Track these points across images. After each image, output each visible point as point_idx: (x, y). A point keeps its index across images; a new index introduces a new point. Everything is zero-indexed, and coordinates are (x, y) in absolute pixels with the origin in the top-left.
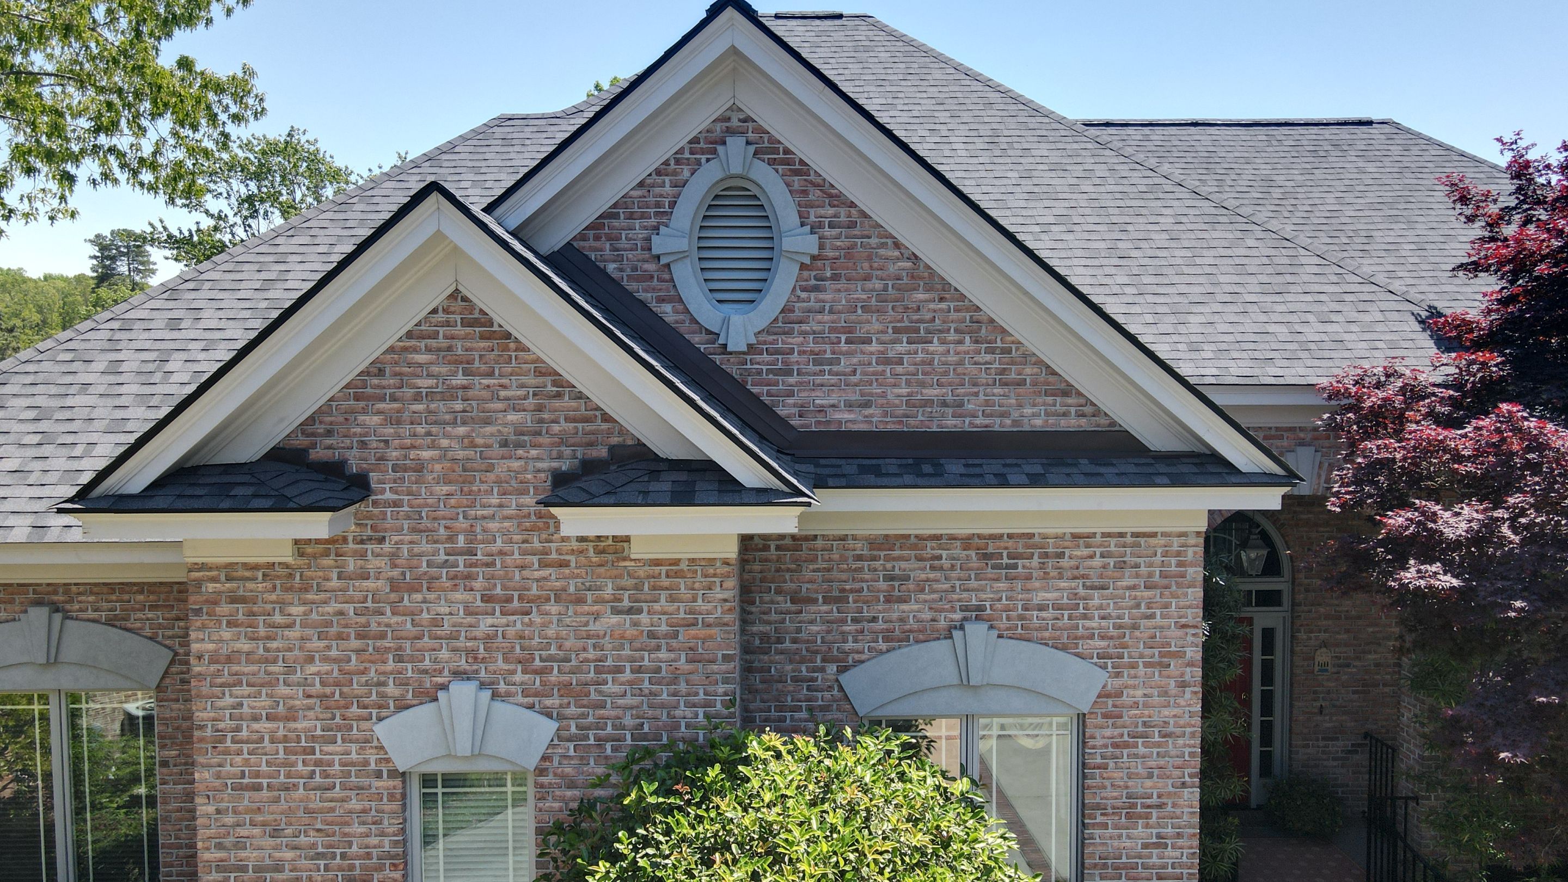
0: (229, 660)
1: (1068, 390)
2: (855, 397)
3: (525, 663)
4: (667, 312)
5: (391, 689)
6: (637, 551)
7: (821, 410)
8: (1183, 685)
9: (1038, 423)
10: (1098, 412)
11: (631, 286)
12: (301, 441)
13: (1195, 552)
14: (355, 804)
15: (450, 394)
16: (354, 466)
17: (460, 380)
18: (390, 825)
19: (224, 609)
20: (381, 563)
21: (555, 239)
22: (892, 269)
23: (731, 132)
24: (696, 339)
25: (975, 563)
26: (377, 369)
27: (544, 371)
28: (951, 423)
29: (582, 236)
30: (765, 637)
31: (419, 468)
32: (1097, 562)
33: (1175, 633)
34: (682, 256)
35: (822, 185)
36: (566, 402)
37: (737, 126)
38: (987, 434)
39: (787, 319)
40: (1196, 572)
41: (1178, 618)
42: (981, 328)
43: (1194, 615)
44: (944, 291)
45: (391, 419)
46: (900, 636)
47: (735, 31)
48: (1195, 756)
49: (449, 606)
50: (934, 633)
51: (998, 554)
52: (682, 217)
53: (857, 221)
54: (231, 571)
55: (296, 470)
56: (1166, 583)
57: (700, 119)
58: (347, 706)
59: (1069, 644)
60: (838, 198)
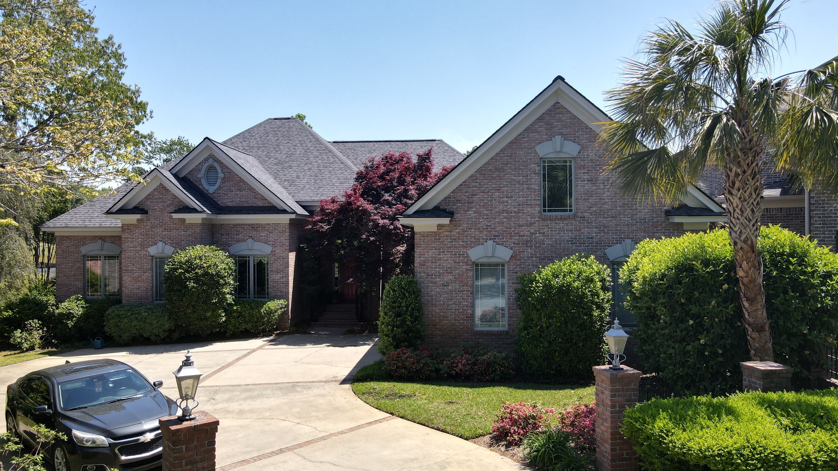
0: (128, 238)
1: (266, 199)
2: (231, 200)
3: (170, 239)
4: (201, 188)
5: (150, 243)
6: (187, 222)
7: (225, 203)
8: (286, 250)
9: (261, 205)
10: (271, 203)
11: (194, 183)
12: (138, 206)
13: (287, 227)
14: (145, 261)
15: (160, 198)
16: (146, 209)
17: (161, 196)
18: (150, 264)
19: (127, 231)
20: (149, 224)
21: (182, 175)
22: (237, 179)
23: (211, 157)
24: (205, 192)
25: (251, 228)
26: (149, 195)
27: (173, 195)
28: (246, 205)
29: (187, 175)
30: (216, 241)
31: (155, 209)
32: (271, 228)
33: (284, 241)
34: (202, 178)
35: (225, 166)
36: (177, 200)
37: (211, 156)
38: (252, 207)
39: (220, 188)
40: (288, 230)
41: (285, 238)
42: (251, 189)
43: (287, 238)
44: (245, 183)
45: (151, 202)
46: (238, 241)
47: (207, 142)
48: (288, 262)
49: (159, 230)
50: (243, 240)
51: (254, 227)
52: (203, 171)
53: (231, 171)
54: (128, 225)
55: (137, 210)
56: (283, 232)
57: (205, 156)
58: (144, 246)
59: (266, 242)
60: (228, 168)
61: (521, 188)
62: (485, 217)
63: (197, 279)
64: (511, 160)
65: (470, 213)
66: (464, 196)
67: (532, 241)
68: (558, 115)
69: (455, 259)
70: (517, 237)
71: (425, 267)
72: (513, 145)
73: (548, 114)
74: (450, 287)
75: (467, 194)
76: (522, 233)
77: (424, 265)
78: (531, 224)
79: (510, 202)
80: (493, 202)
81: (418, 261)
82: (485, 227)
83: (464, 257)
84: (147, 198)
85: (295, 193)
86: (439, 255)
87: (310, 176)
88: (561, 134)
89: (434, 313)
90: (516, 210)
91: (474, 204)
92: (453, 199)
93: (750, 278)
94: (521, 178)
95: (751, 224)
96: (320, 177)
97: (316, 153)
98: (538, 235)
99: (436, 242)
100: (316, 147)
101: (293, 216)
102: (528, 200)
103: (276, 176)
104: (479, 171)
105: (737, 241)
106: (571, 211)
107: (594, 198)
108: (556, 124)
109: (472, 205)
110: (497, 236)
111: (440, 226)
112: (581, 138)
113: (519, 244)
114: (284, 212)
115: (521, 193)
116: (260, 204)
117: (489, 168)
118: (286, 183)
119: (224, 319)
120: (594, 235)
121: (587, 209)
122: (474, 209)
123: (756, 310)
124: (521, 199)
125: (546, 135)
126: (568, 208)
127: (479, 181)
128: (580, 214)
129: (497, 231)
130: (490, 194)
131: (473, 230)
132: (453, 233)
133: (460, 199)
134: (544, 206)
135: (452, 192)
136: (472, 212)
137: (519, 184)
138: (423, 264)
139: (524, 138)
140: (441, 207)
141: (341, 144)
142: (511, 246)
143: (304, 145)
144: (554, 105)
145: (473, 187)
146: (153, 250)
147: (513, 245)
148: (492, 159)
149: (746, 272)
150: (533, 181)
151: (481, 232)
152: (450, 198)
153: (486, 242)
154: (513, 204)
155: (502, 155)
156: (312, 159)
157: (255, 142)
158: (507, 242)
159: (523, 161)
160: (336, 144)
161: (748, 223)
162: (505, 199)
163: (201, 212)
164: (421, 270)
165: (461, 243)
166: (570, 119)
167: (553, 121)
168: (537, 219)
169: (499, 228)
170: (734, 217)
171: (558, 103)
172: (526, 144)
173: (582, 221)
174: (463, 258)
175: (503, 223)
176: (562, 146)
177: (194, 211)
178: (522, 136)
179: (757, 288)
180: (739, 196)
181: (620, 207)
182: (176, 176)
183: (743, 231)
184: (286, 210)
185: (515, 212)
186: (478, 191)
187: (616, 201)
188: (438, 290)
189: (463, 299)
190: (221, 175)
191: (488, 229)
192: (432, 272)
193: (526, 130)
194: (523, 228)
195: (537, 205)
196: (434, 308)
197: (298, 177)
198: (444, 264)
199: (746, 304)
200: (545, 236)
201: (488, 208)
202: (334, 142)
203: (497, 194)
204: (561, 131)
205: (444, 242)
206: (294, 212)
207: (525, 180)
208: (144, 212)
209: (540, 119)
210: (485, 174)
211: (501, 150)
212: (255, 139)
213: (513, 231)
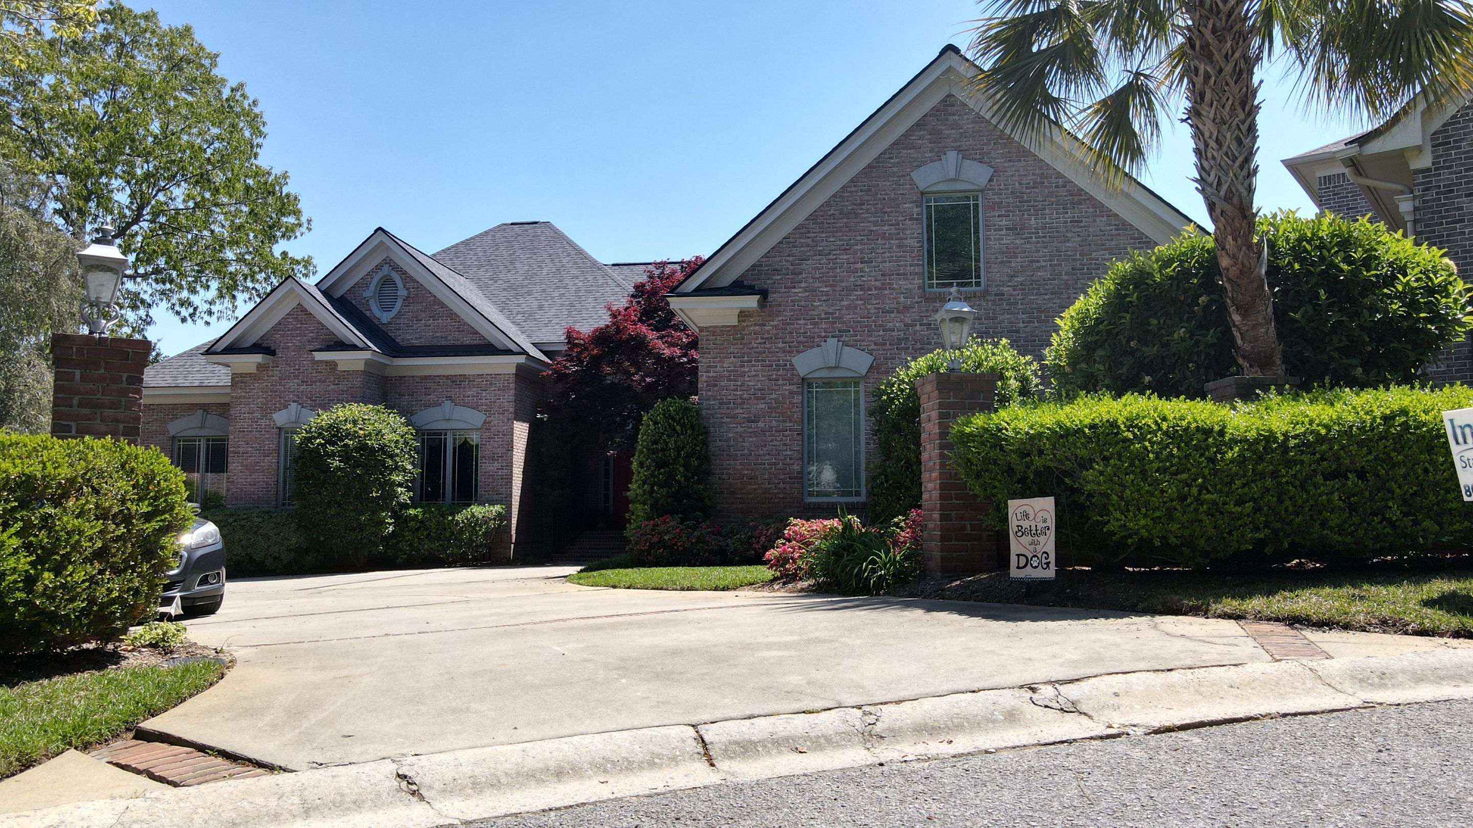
0: (240, 398)
1: (476, 333)
2: (417, 336)
3: (311, 399)
4: (368, 313)
5: (278, 405)
6: (340, 368)
7: (408, 340)
8: (509, 417)
9: (468, 342)
10: (485, 339)
11: (358, 307)
12: (260, 342)
13: (512, 379)
14: (267, 436)
15: (296, 329)
16: (273, 346)
17: (299, 326)
18: (275, 441)
19: (239, 385)
20: (277, 373)
21: (337, 294)
22: (430, 300)
23: (386, 263)
24: (375, 321)
25: (450, 383)
26: (279, 323)
27: (320, 323)
28: (444, 343)
29: (346, 293)
31: (288, 348)
32: (484, 383)
33: (506, 404)
34: (371, 298)
35: (410, 277)
36: (324, 331)
37: (389, 262)
38: (454, 346)
39: (400, 314)
40: (512, 386)
41: (507, 399)
42: (452, 315)
43: (512, 398)
44: (442, 305)
45: (283, 336)
46: (428, 405)
47: (381, 236)
48: (512, 441)
49: (293, 384)
50: (437, 404)
51: (456, 381)
52: (372, 287)
53: (419, 286)
54: (242, 375)
55: (257, 348)
56: (503, 389)
57: (378, 260)
58: (267, 410)
59: (475, 407)
60: (414, 281)
61: (887, 246)
62: (824, 298)
63: (346, 454)
64: (867, 198)
65: (797, 290)
66: (786, 261)
67: (907, 339)
68: (951, 118)
69: (770, 373)
70: (881, 333)
71: (716, 389)
72: (871, 172)
73: (934, 116)
74: (761, 424)
75: (791, 259)
76: (890, 325)
77: (716, 385)
78: (907, 309)
79: (867, 270)
80: (838, 271)
81: (704, 378)
82: (823, 316)
83: (787, 370)
84: (275, 329)
85: (532, 331)
86: (743, 366)
87: (562, 305)
88: (959, 150)
89: (731, 471)
90: (878, 284)
91: (804, 275)
92: (766, 268)
93: (1239, 266)
94: (886, 228)
95: (1238, 163)
96: (578, 306)
97: (575, 272)
98: (918, 328)
99: (736, 344)
100: (576, 263)
101: (522, 359)
102: (899, 266)
103: (503, 308)
104: (812, 217)
105: (1215, 199)
106: (978, 284)
107: (1019, 260)
108: (947, 132)
109: (800, 277)
110: (844, 331)
111: (743, 315)
112: (993, 154)
113: (885, 344)
114: (508, 352)
115: (887, 254)
116: (467, 340)
117: (830, 213)
118: (520, 316)
119: (391, 528)
120: (1021, 325)
121: (1006, 279)
122: (803, 285)
123: (1254, 327)
124: (887, 264)
125: (931, 152)
126: (974, 280)
127: (812, 235)
128: (994, 290)
129: (844, 322)
130: (831, 257)
131: (802, 322)
132: (767, 328)
133: (779, 268)
134: (930, 278)
135: (765, 256)
136: (801, 290)
137: (884, 238)
138: (712, 384)
139: (891, 158)
140: (745, 283)
141: (626, 267)
142: (870, 348)
143: (556, 261)
144: (944, 101)
145: (802, 246)
146: (281, 418)
147: (873, 347)
148: (834, 196)
149: (1234, 257)
150: (908, 232)
151: (815, 324)
152: (761, 266)
153: (825, 341)
154: (873, 273)
155: (853, 189)
156: (567, 281)
157: (475, 258)
158: (863, 341)
159: (890, 199)
160: (617, 267)
161: (1230, 162)
162: (859, 265)
163: (362, 349)
164: (710, 393)
165: (781, 345)
166: (972, 123)
167: (943, 127)
168: (917, 299)
169: (848, 317)
170: (1207, 159)
171: (950, 96)
172: (895, 169)
173: (998, 302)
174: (785, 372)
175: (856, 308)
176: (959, 169)
177: (354, 347)
178: (887, 156)
179: (1255, 285)
180: (1212, 115)
181: (1067, 274)
182: (325, 293)
183: (1223, 178)
184: (511, 350)
185: (876, 289)
186: (811, 253)
187: (1061, 265)
188: (740, 429)
189: (785, 445)
190: (402, 292)
191: (828, 318)
192: (730, 397)
193: (894, 144)
194: (892, 315)
195: (917, 274)
196: (732, 462)
197: (541, 307)
198: (751, 383)
199: (1236, 318)
200: (932, 329)
201: (828, 281)
202: (614, 265)
203: (845, 257)
204: (958, 144)
205: (751, 343)
206: (524, 352)
207: (894, 231)
208: (269, 351)
209: (919, 125)
210: (823, 223)
211: (852, 181)
212: (476, 254)
213: (874, 321)
